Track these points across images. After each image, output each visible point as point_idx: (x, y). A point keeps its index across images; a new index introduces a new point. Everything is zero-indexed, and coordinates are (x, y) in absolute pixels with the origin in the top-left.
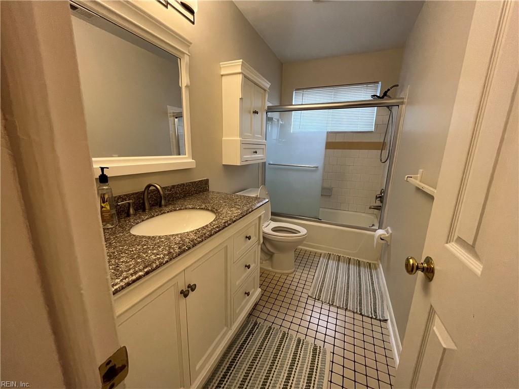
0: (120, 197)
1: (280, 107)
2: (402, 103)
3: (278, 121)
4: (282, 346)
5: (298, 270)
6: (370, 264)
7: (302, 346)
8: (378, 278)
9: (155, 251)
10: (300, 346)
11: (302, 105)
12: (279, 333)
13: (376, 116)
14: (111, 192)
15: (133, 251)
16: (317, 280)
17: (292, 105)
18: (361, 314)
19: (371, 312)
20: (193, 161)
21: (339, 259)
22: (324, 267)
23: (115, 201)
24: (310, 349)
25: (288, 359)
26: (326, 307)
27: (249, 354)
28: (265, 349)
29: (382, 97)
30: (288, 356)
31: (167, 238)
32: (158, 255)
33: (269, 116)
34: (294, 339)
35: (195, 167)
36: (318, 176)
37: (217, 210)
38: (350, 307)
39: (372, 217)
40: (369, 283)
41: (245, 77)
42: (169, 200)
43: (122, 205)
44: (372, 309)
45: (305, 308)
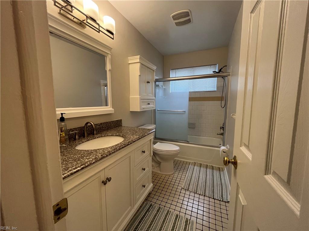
0: (71, 129)
1: (163, 79)
2: (229, 75)
3: (162, 86)
4: (167, 219)
5: (176, 173)
6: (219, 168)
7: (179, 219)
8: (224, 177)
9: (88, 157)
10: (178, 219)
11: (175, 77)
12: (165, 211)
13: (217, 82)
14: (66, 126)
15: (76, 157)
16: (187, 178)
17: (170, 78)
18: (213, 198)
19: (220, 197)
20: (113, 109)
21: (201, 165)
22: (191, 170)
23: (68, 132)
24: (184, 221)
25: (170, 227)
26: (192, 194)
27: (146, 224)
28: (156, 221)
29: (219, 72)
30: (170, 225)
31: (96, 151)
32: (89, 159)
33: (157, 84)
34: (174, 215)
35: (114, 112)
36: (186, 116)
37: (125, 136)
38: (207, 194)
39: (219, 140)
40: (219, 179)
41: (142, 64)
42: (99, 131)
43: (72, 133)
44: (221, 195)
45: (179, 195)
